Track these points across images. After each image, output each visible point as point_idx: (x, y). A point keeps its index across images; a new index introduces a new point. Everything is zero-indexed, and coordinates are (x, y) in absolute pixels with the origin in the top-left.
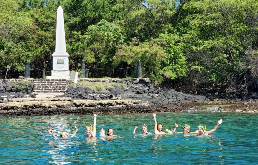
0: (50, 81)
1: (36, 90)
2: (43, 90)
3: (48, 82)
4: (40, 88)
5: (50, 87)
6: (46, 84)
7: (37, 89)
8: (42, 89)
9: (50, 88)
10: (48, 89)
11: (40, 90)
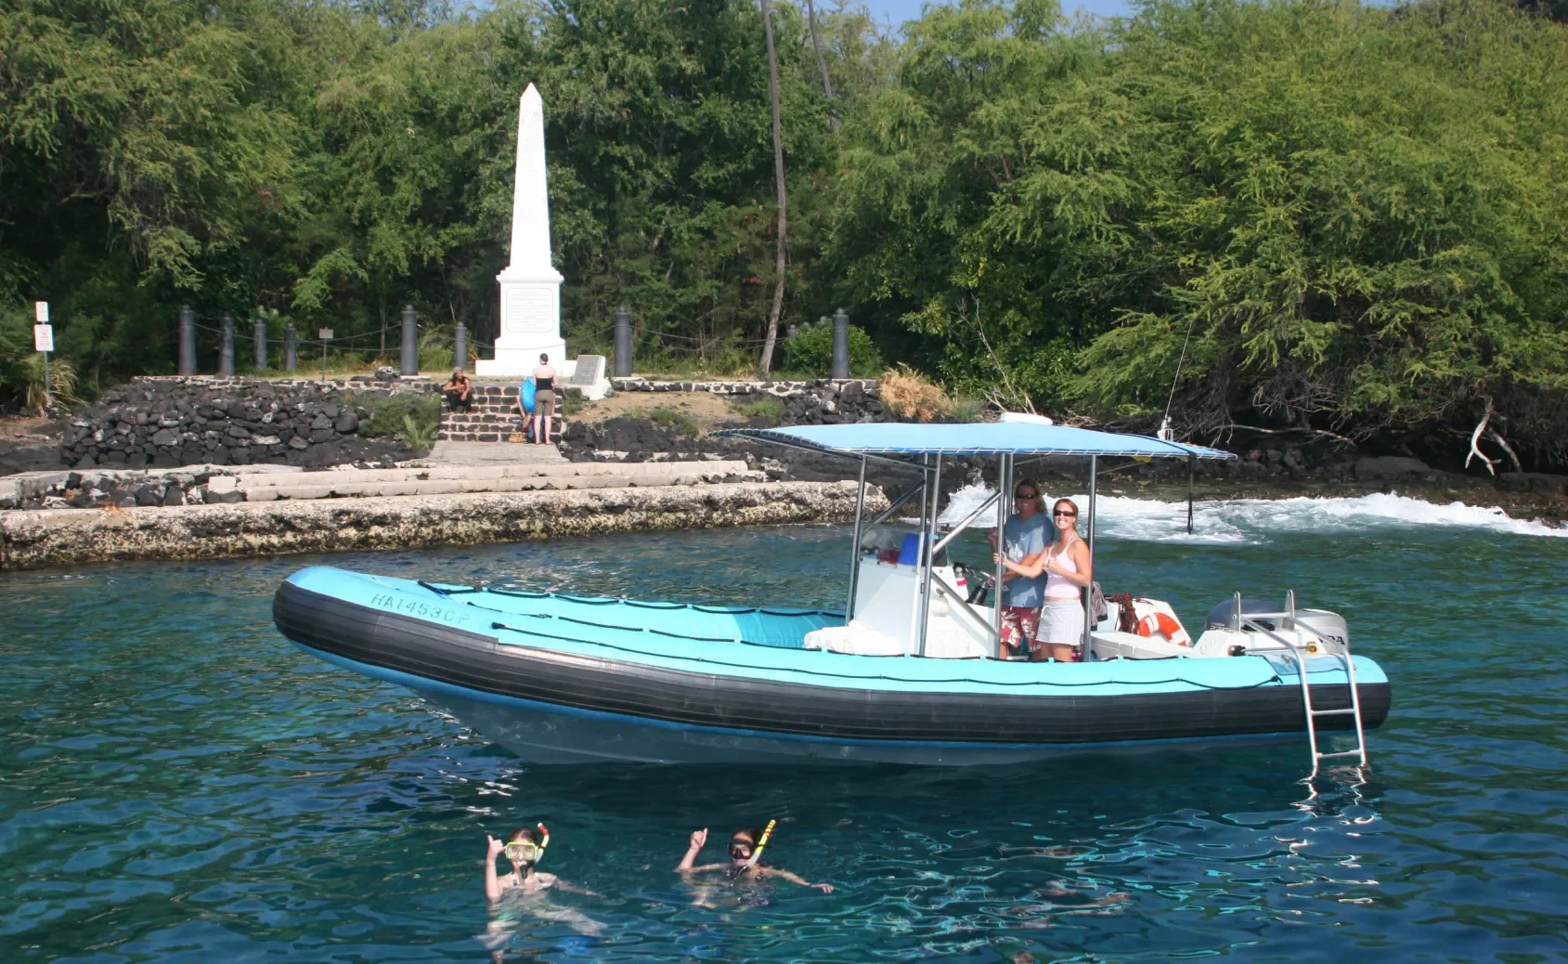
0: (503, 396)
1: (449, 433)
2: (478, 433)
3: (493, 400)
4: (466, 425)
5: (503, 419)
6: (488, 405)
7: (453, 427)
8: (472, 428)
9: (501, 425)
10: (496, 429)
11: (465, 433)
